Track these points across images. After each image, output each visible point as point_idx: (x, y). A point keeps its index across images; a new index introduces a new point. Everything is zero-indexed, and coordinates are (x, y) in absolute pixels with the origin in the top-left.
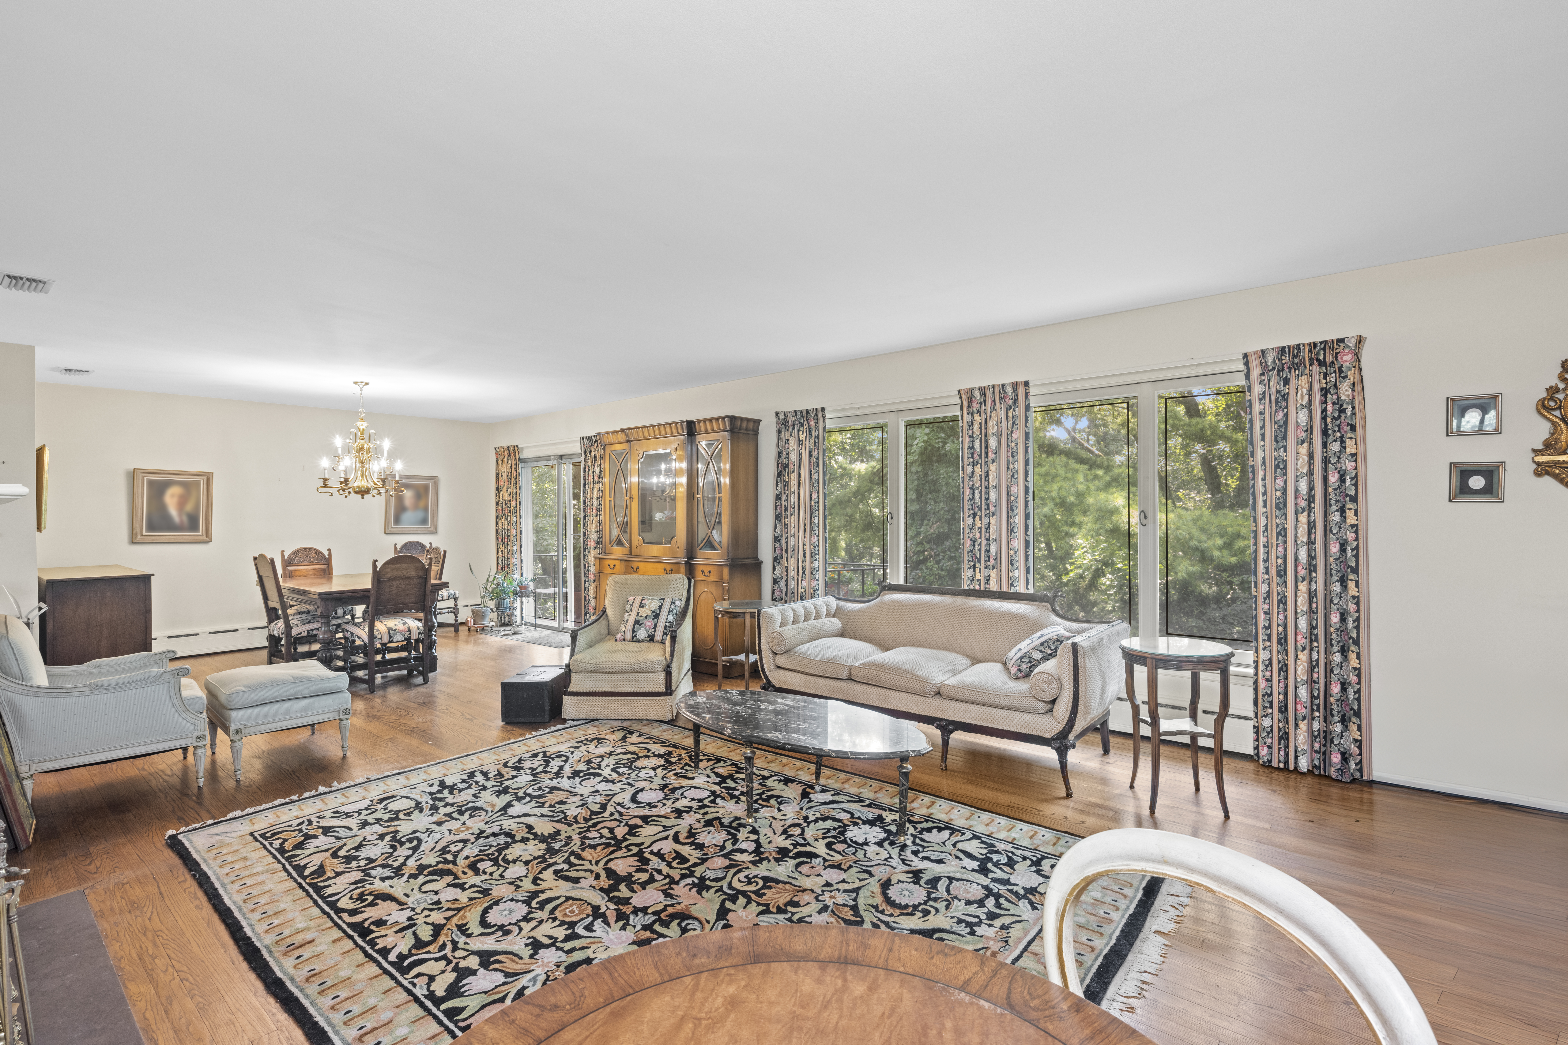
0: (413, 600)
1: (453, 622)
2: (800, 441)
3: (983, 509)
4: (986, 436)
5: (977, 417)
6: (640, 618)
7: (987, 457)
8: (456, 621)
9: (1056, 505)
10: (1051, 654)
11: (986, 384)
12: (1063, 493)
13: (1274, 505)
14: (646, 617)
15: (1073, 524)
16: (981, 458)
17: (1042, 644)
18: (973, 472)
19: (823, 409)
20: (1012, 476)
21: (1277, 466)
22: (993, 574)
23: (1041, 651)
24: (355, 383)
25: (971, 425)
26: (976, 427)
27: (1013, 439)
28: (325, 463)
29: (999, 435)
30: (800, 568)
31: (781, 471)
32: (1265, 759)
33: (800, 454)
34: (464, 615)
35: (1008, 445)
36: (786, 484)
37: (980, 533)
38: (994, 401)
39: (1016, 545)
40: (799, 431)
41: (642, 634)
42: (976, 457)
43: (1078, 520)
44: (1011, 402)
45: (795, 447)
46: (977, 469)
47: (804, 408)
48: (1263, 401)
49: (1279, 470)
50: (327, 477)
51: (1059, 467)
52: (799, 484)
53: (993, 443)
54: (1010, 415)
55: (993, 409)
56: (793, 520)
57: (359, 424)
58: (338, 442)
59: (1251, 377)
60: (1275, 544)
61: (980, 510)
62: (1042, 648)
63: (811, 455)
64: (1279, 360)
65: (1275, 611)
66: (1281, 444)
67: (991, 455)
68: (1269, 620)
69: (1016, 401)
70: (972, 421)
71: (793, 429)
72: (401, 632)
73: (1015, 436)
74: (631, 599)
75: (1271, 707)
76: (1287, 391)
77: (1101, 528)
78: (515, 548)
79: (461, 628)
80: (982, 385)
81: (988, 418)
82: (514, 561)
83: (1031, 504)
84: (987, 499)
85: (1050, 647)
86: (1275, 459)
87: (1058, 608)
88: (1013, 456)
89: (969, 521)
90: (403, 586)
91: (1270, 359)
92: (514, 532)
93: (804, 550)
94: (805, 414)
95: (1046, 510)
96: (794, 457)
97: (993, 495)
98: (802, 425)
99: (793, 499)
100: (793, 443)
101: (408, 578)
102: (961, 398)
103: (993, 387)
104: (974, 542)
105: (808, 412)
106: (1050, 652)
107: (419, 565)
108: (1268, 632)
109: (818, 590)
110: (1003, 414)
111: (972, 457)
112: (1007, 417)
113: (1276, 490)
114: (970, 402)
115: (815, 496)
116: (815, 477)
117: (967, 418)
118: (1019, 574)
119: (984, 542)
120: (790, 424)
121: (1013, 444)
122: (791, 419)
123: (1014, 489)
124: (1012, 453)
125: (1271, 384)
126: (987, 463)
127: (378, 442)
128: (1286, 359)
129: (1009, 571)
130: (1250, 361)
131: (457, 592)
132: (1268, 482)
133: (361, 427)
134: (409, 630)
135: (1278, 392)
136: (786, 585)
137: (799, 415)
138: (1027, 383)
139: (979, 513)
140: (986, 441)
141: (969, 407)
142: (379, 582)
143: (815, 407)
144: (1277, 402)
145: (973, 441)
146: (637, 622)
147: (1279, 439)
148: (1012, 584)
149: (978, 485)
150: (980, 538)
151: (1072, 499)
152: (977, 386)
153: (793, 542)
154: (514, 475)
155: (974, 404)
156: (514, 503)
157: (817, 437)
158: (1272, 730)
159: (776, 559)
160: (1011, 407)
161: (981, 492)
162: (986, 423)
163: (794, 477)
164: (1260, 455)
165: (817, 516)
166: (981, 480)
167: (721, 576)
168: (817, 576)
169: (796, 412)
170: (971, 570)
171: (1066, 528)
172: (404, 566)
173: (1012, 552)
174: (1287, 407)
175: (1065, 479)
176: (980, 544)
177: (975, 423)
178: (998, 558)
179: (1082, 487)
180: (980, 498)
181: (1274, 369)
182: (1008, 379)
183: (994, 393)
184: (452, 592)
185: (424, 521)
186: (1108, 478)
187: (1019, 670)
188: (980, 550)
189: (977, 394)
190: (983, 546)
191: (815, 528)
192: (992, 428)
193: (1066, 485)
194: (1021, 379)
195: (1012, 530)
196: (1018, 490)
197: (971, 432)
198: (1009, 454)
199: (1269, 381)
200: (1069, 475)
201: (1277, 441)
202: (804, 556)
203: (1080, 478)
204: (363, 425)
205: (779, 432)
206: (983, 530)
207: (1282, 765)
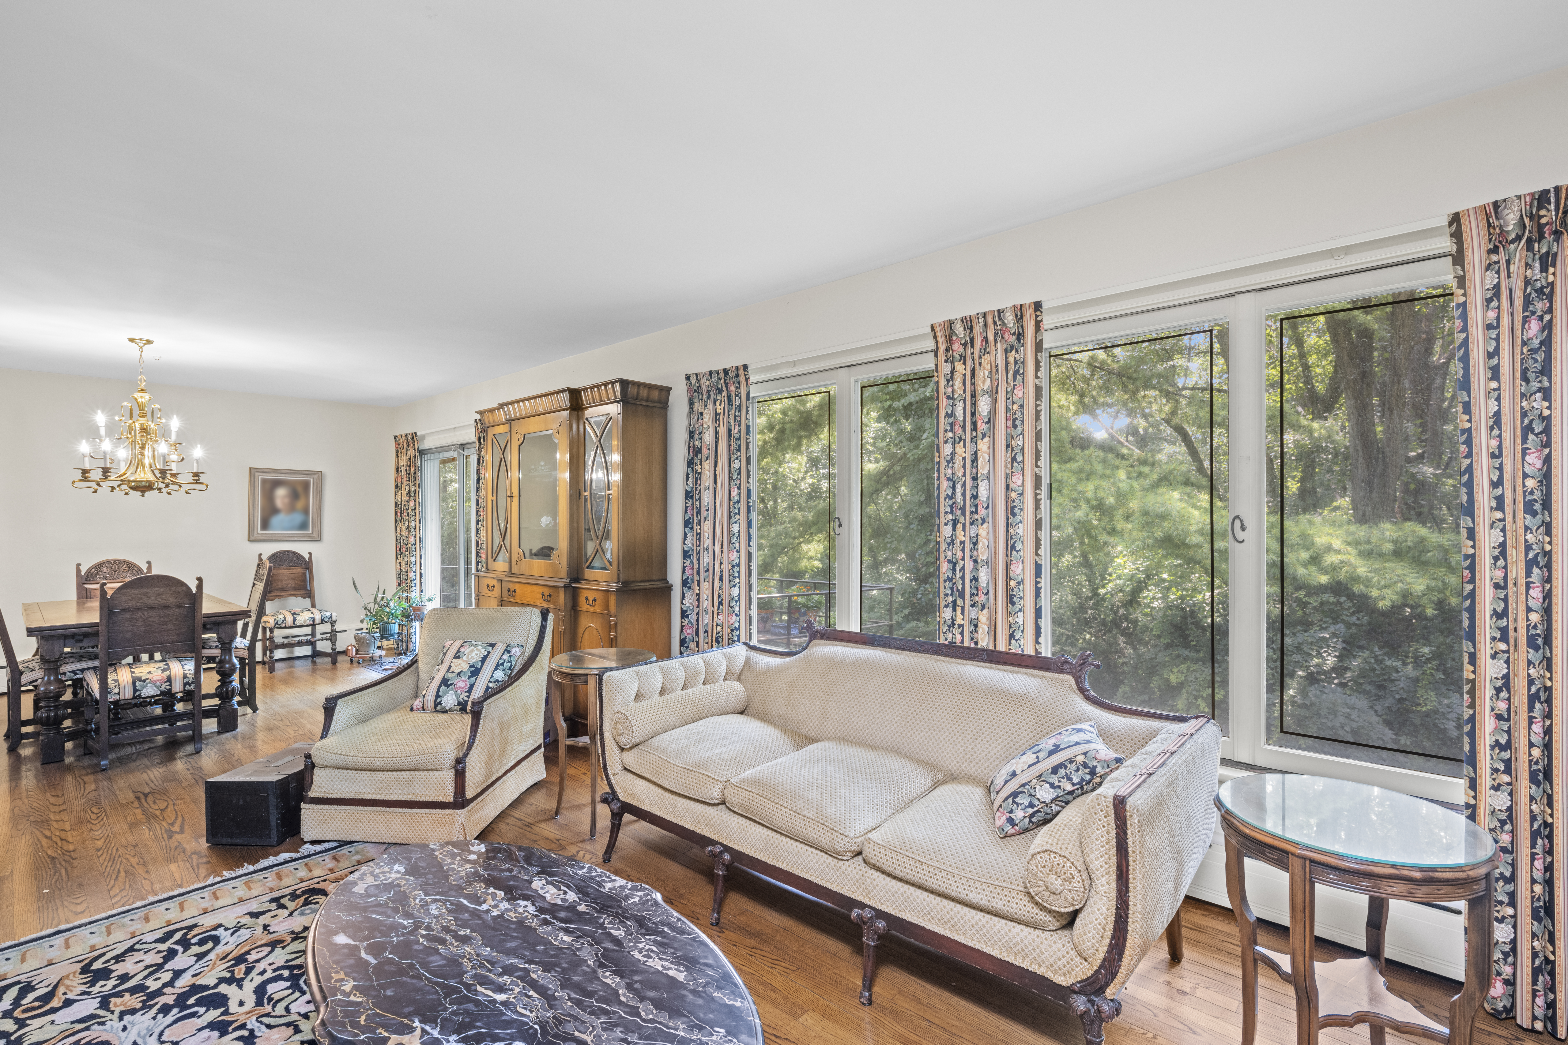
0: (174, 638)
1: (330, 651)
2: (717, 414)
3: (968, 513)
4: (973, 396)
5: (959, 367)
6: (450, 675)
7: (974, 429)
8: (334, 650)
9: (1092, 508)
10: (1071, 793)
11: (973, 313)
12: (1101, 494)
13: (1520, 507)
14: (459, 674)
15: (1113, 532)
16: (964, 431)
17: (1055, 770)
18: (953, 454)
19: (745, 367)
20: (1014, 459)
21: (1528, 430)
22: (984, 617)
23: (1052, 786)
24: (132, 340)
25: (951, 379)
26: (958, 383)
27: (1015, 398)
28: (84, 447)
29: (993, 393)
30: (716, 596)
31: (693, 459)
32: (1500, 1005)
33: (717, 434)
34: (345, 642)
35: (1007, 409)
36: (698, 477)
37: (963, 550)
38: (986, 339)
39: (1019, 571)
40: (715, 401)
41: (449, 700)
42: (958, 430)
43: (1119, 527)
44: (1013, 339)
45: (710, 424)
46: (959, 449)
47: (720, 367)
48: (1495, 304)
49: (1531, 437)
50: (87, 466)
51: (1095, 463)
52: (716, 475)
53: (984, 405)
54: (1011, 359)
55: (985, 351)
56: (707, 526)
57: (137, 395)
58: (101, 419)
59: (1468, 260)
60: (1522, 582)
61: (963, 513)
62: (1054, 779)
63: (730, 435)
64: (1531, 217)
65: (1523, 715)
66: (1535, 385)
67: (982, 427)
68: (1509, 732)
69: (1020, 336)
70: (952, 373)
71: (709, 397)
72: (154, 683)
73: (1018, 392)
74: (448, 644)
75: (1513, 903)
76: (1551, 278)
77: (1148, 537)
78: (413, 559)
79: (340, 658)
80: (968, 314)
81: (977, 367)
82: (412, 575)
83: (1044, 504)
84: (975, 497)
85: (1069, 779)
86: (1524, 414)
87: (1087, 686)
88: (1015, 426)
89: (947, 531)
90: (156, 619)
91: (1511, 219)
92: (412, 539)
93: (721, 571)
94: (722, 375)
95: (1080, 514)
96: (708, 438)
97: (983, 490)
98: (720, 391)
99: (707, 498)
100: (708, 419)
101: (164, 607)
102: (935, 337)
103: (985, 315)
104: (955, 564)
105: (726, 372)
106: (1069, 788)
107: (180, 589)
108: (1506, 755)
109: (738, 629)
110: (1000, 359)
111: (952, 430)
112: (1007, 363)
113: (1525, 476)
114: (950, 342)
115: (734, 493)
116: (736, 465)
117: (945, 369)
118: (1024, 618)
119: (969, 565)
120: (705, 390)
121: (1015, 407)
122: (705, 383)
123: (1017, 480)
124: (1014, 421)
125: (1512, 268)
126: (974, 440)
127: (164, 421)
128: (1549, 215)
129: (1009, 614)
130: (1465, 228)
131: (334, 614)
132: (1507, 460)
133: (140, 400)
134: (169, 679)
135: (1527, 282)
136: (698, 621)
137: (715, 378)
138: (1038, 306)
139: (962, 520)
140: (974, 404)
141: (947, 350)
142: (110, 614)
143: (735, 365)
144: (1527, 302)
145: (953, 405)
146: (445, 682)
147: (1531, 375)
148: (1012, 636)
149: (960, 474)
150: (963, 559)
151: (1111, 500)
152: (959, 316)
153: (706, 559)
154: (413, 469)
155: (956, 346)
156: (412, 504)
157: (739, 408)
158: (1514, 950)
159: (685, 583)
160: (1012, 347)
161: (964, 485)
162: (973, 376)
163: (708, 466)
164: (1483, 409)
165: (738, 522)
166: (964, 466)
167: (607, 607)
168: (737, 609)
169: (710, 372)
170: (950, 609)
171: (1104, 537)
172: (155, 590)
173: (1012, 583)
174: (1550, 311)
175: (1104, 476)
176: (963, 569)
177: (956, 375)
178: (992, 592)
179: (1124, 486)
180: (964, 494)
181: (1519, 238)
182: (1006, 302)
183: (985, 325)
184: (328, 614)
185: (304, 526)
186: (1155, 477)
187: (1011, 821)
188: (963, 578)
189: (959, 329)
190: (967, 571)
191: (734, 540)
192: (983, 384)
193: (1104, 484)
194: (1028, 299)
195: (1013, 547)
196: (1023, 481)
197: (950, 390)
198: (1010, 423)
199: (1508, 262)
200: (1108, 472)
201: (1525, 379)
202: (721, 579)
203: (1122, 474)
204: (143, 398)
205: (691, 403)
206: (968, 546)
207: (1539, 1026)
